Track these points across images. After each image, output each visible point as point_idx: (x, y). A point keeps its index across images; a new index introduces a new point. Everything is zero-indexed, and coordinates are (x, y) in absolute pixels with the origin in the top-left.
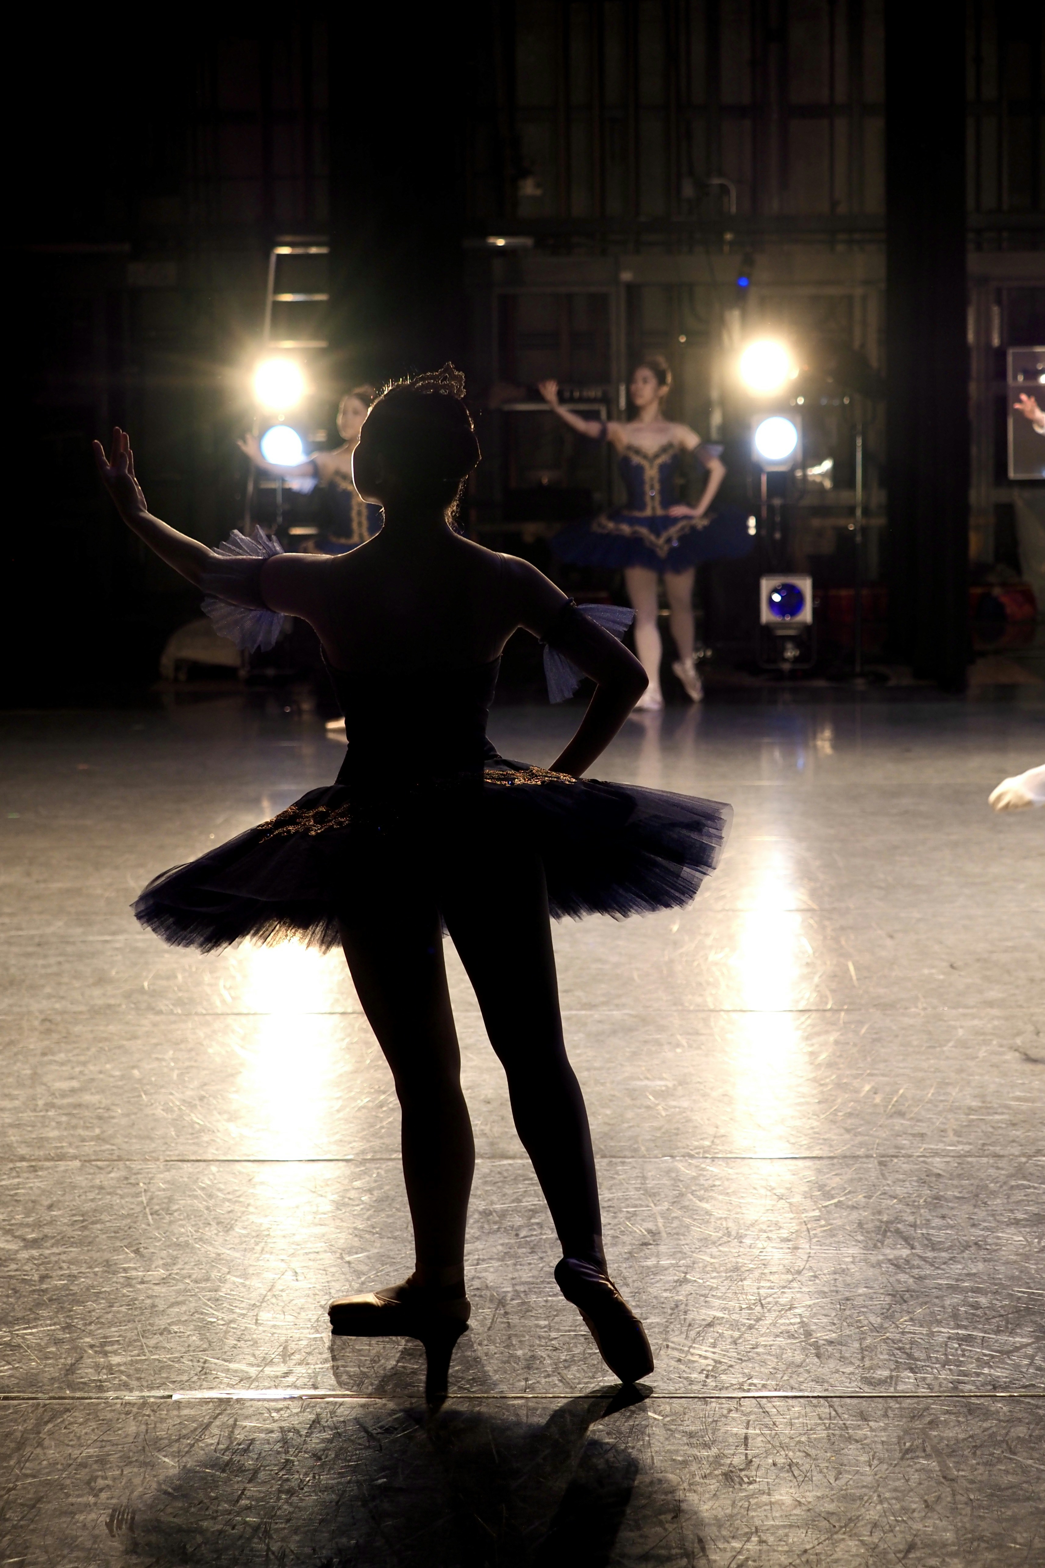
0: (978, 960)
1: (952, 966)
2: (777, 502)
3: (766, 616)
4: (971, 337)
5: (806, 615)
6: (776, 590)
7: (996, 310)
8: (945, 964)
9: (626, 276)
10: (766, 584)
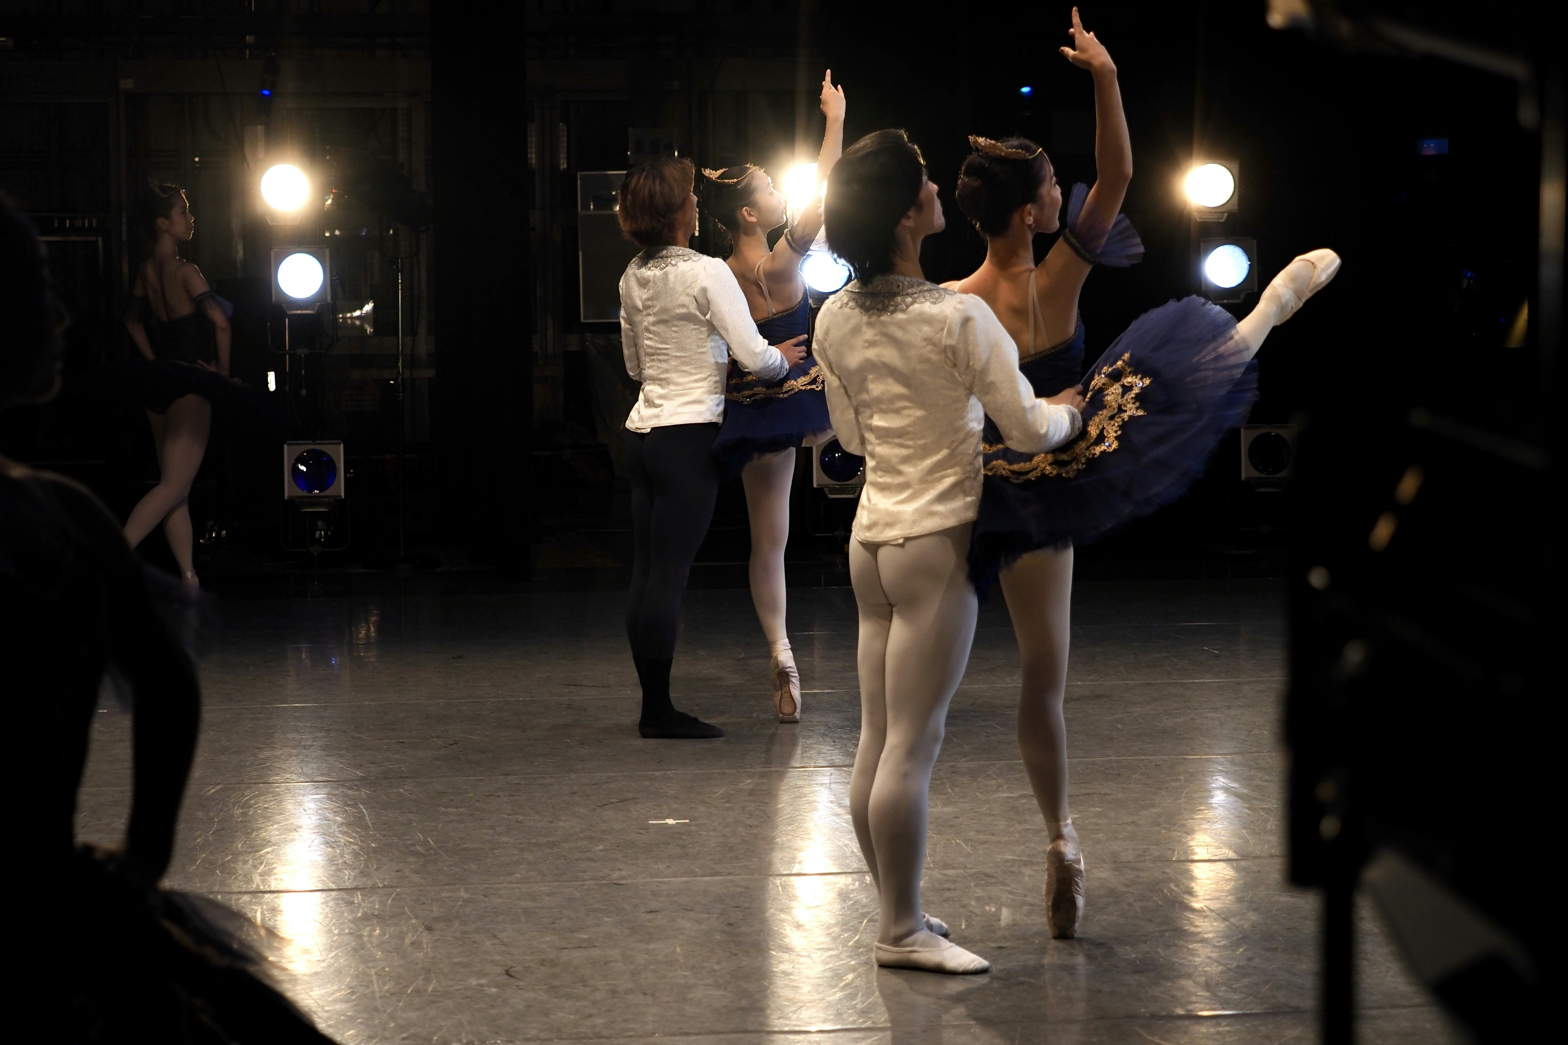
0: (543, 963)
1: (507, 973)
2: (302, 352)
3: (290, 489)
4: (533, 157)
5: (339, 488)
6: (301, 460)
7: (562, 126)
8: (499, 970)
9: (127, 84)
10: (289, 452)
